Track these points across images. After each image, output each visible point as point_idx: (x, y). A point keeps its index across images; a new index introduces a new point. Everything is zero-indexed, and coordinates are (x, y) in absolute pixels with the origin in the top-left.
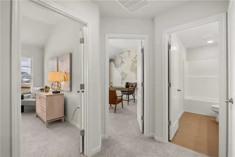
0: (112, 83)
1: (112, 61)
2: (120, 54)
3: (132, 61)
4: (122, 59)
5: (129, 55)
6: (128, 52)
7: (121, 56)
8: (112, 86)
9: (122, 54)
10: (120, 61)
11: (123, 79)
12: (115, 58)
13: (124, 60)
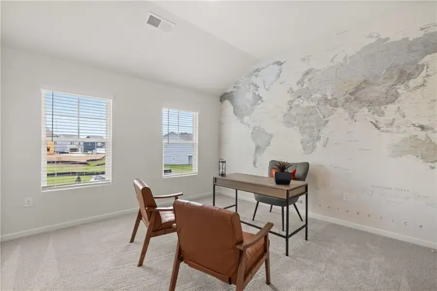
0: (225, 162)
1: (225, 99)
2: (250, 75)
3: (291, 91)
4: (257, 90)
5: (278, 76)
6: (276, 66)
7: (254, 79)
8: (223, 175)
9: (256, 76)
10: (249, 96)
11: (258, 149)
12: (235, 90)
13: (261, 92)
